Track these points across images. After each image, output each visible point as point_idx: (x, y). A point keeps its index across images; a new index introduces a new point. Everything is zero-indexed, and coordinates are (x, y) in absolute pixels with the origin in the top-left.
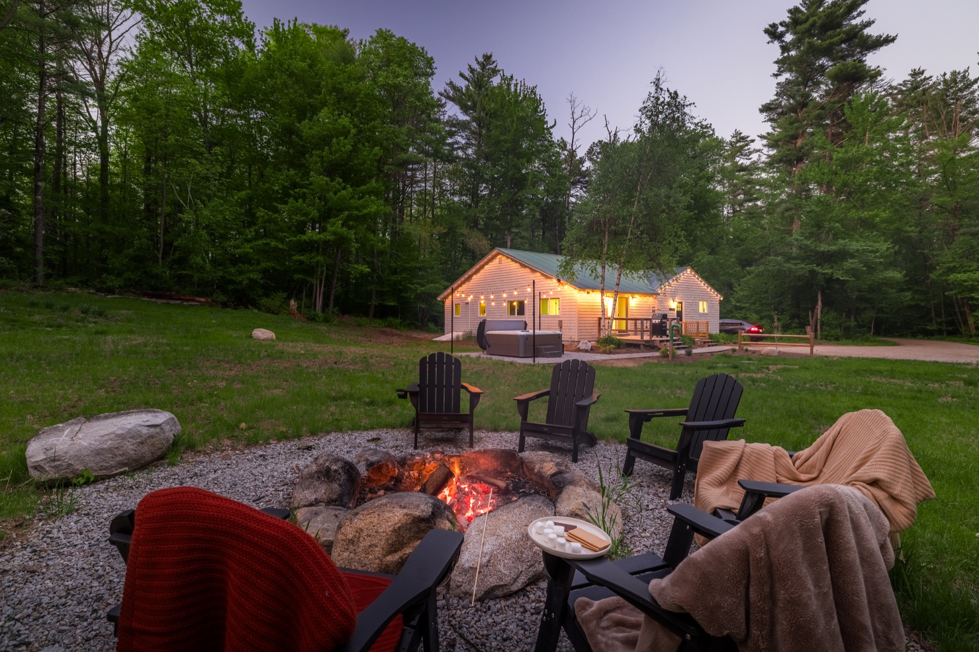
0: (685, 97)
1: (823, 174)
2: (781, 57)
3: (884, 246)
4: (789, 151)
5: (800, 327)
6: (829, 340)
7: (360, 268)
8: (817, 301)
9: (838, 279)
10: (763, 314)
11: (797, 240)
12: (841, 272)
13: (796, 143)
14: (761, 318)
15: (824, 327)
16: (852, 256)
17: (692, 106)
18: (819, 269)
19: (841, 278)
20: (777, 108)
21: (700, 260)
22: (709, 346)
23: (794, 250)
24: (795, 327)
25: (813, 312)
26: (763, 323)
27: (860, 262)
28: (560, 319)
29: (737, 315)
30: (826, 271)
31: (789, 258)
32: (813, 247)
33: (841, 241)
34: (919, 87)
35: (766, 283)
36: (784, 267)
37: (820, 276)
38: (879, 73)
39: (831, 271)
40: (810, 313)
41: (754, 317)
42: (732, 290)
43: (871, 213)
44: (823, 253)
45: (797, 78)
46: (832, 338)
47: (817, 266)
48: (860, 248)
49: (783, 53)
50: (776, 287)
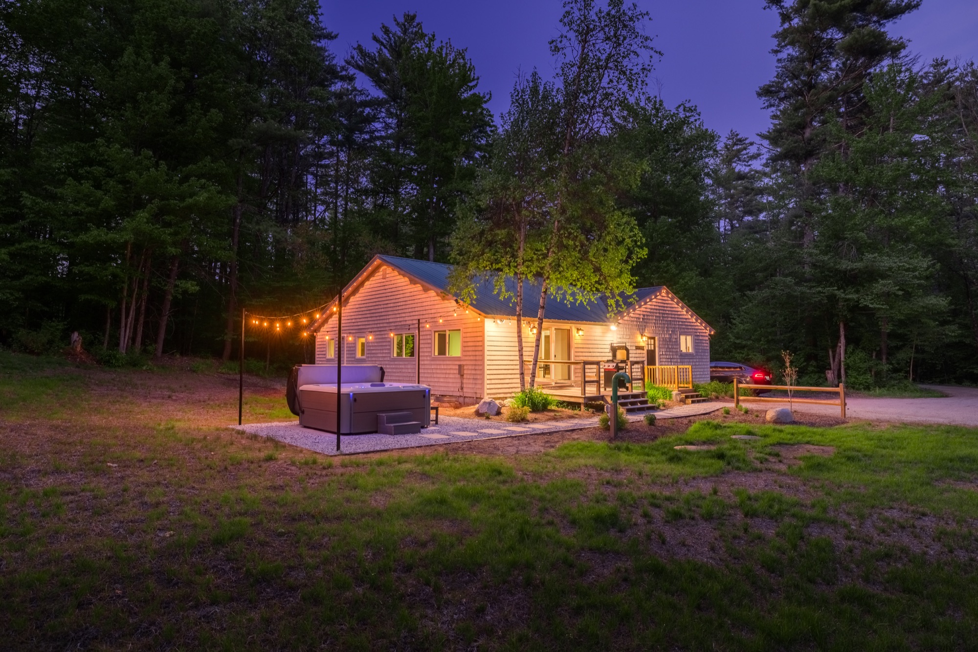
0: (635, 6)
1: (840, 169)
2: (780, 30)
3: (923, 263)
4: (795, 143)
5: (818, 372)
6: (857, 389)
7: (182, 285)
8: (838, 338)
9: (866, 308)
10: (770, 355)
11: (811, 255)
12: (870, 297)
13: (804, 133)
14: (769, 360)
15: (850, 372)
16: (883, 276)
17: (646, 17)
18: (840, 294)
19: (871, 306)
20: (779, 91)
21: (687, 282)
22: (693, 402)
23: (807, 269)
24: (812, 372)
25: (834, 352)
26: (770, 366)
27: (896, 284)
28: (462, 363)
29: (736, 355)
30: (850, 296)
31: (801, 280)
32: (832, 264)
33: (869, 256)
34: (943, 80)
35: (773, 314)
36: (795, 291)
37: (841, 304)
38: (902, 46)
39: (857, 296)
40: (831, 353)
41: (759, 358)
42: (731, 322)
43: (903, 220)
44: (845, 272)
45: (802, 53)
46: (861, 387)
47: (839, 289)
48: (894, 265)
49: (783, 23)
50: (785, 319)
